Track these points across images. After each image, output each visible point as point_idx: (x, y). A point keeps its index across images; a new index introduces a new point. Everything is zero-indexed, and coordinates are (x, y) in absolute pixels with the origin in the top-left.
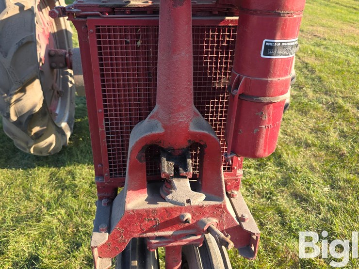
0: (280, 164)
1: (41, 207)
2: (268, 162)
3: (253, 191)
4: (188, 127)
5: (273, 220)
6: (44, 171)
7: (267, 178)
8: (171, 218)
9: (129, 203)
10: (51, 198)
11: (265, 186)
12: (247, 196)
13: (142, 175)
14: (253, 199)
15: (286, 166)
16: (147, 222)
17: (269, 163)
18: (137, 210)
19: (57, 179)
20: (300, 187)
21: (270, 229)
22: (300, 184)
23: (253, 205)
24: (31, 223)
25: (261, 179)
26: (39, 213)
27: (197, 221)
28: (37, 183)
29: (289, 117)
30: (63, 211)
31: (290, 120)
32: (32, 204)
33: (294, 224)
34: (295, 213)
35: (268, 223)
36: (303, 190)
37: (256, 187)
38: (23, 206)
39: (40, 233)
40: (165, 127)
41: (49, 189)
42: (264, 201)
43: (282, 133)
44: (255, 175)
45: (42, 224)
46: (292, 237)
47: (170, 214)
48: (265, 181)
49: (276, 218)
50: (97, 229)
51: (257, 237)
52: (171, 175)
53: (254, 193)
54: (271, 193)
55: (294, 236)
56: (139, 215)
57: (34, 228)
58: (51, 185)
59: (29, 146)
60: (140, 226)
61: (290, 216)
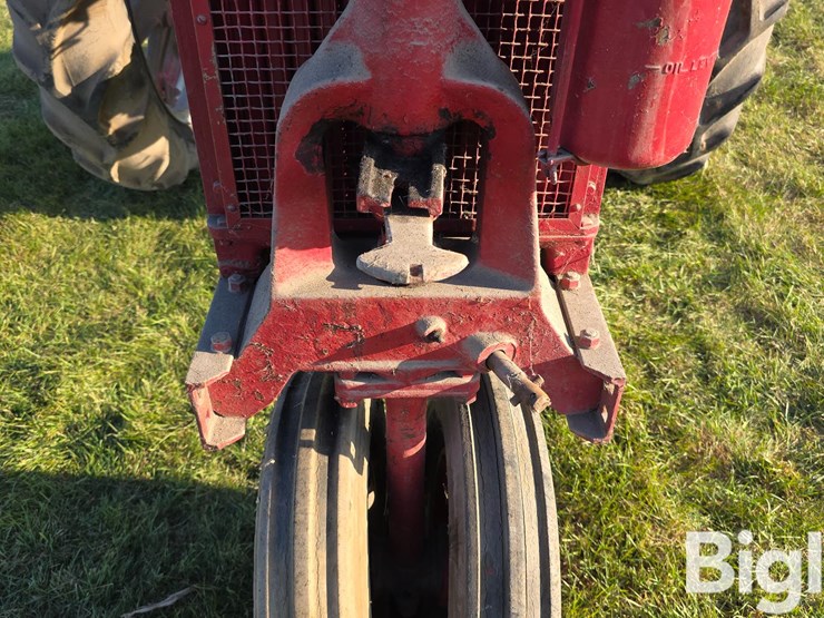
0: (719, 235)
1: (134, 308)
2: (688, 230)
3: (640, 298)
4: (438, 66)
5: (681, 366)
6: (146, 226)
7: (680, 267)
8: (394, 328)
9: (281, 281)
10: (160, 288)
11: (673, 287)
12: (625, 308)
13: (317, 207)
14: (637, 316)
15: (734, 241)
16: (330, 334)
17: (690, 232)
18: (303, 302)
19: (174, 247)
20: (760, 291)
21: (671, 386)
22: (762, 284)
23: (635, 330)
24: (110, 342)
25: (665, 268)
26: (131, 320)
27: (462, 339)
28: (129, 254)
29: (759, 120)
30: (183, 320)
31: (761, 128)
32: (116, 299)
33: (733, 378)
34: (740, 352)
35: (667, 372)
36: (769, 300)
37: (651, 288)
38: (95, 302)
39: (131, 364)
40: (372, 64)
41: (156, 268)
42: (664, 322)
43: (735, 159)
44: (651, 258)
45: (134, 345)
46: (723, 408)
47: (392, 318)
48: (674, 274)
49: (690, 363)
50: (206, 346)
51: (617, 387)
52: (384, 205)
53: (643, 301)
54: (685, 304)
55: (729, 407)
56: (308, 314)
57: (116, 353)
58: (159, 260)
59: (105, 162)
60: (315, 342)
61: (726, 359)
